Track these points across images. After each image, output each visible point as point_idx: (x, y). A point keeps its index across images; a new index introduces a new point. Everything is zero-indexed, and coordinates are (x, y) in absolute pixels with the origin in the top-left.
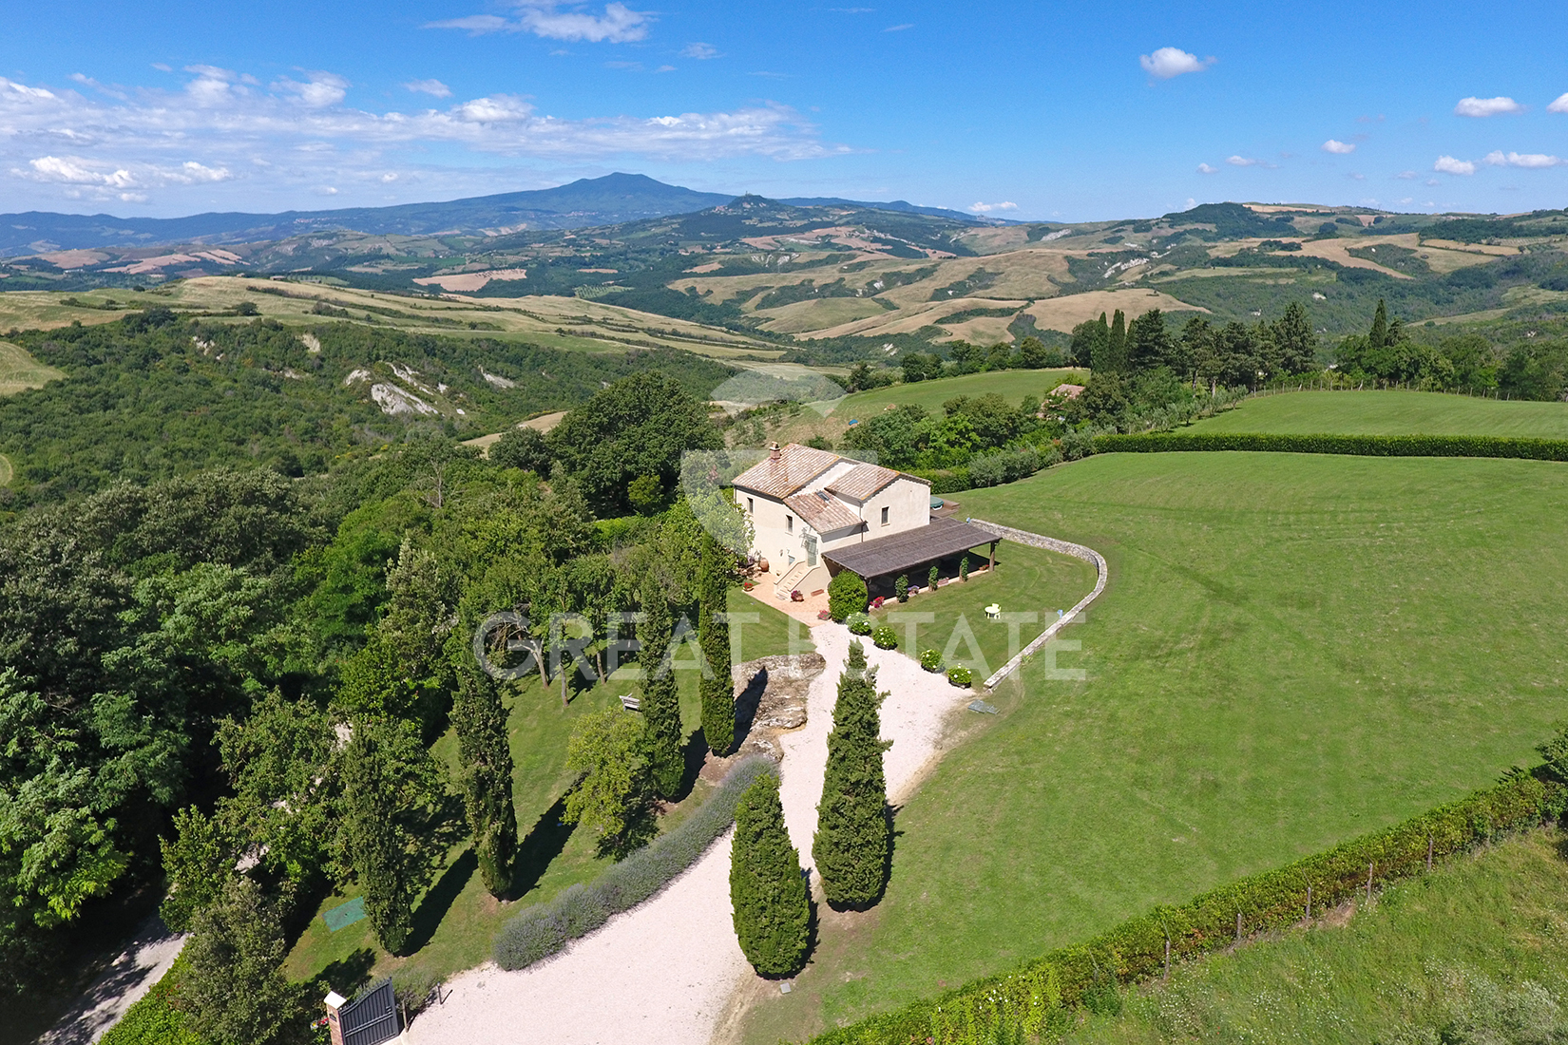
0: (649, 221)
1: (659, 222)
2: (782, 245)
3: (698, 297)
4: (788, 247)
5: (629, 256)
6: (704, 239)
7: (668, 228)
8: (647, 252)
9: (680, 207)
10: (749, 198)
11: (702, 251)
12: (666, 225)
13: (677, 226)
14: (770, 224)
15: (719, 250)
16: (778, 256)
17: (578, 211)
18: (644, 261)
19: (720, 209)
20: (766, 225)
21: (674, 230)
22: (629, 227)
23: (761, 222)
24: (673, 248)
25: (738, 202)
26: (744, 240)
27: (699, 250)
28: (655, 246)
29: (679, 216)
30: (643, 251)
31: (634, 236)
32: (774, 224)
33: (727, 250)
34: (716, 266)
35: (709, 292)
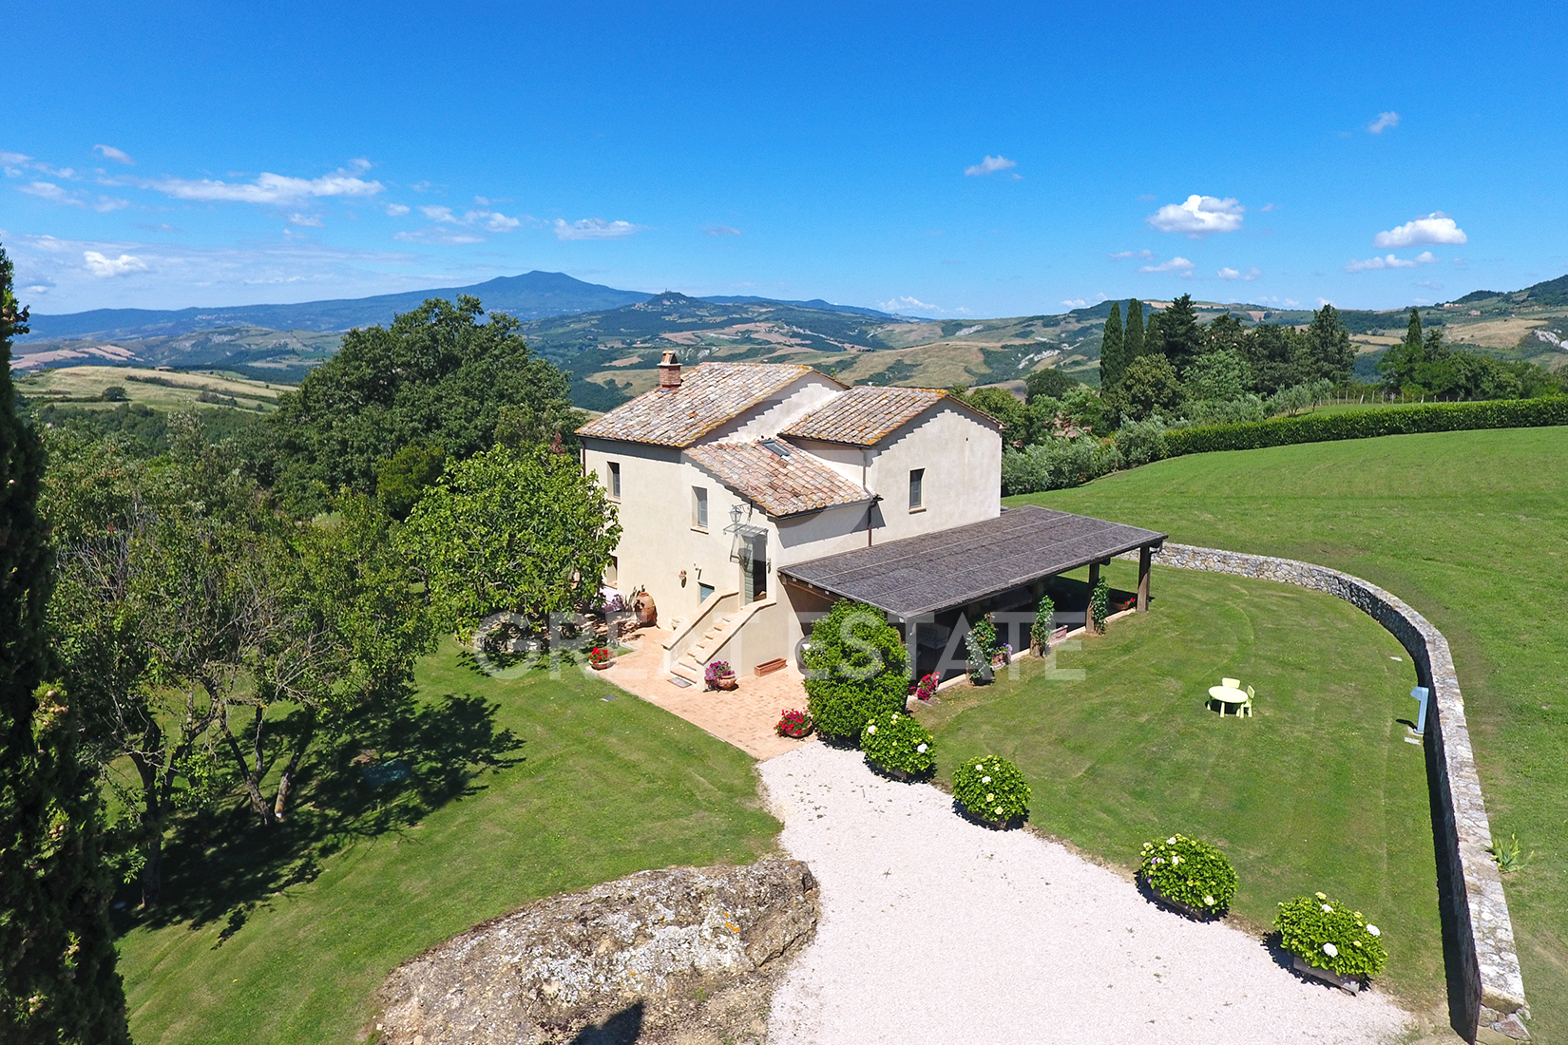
0: (568, 317)
1: (578, 318)
2: (702, 340)
3: (617, 389)
4: (708, 342)
5: (547, 351)
6: (623, 334)
7: (587, 324)
8: (566, 346)
9: (600, 304)
10: (668, 295)
11: (621, 346)
12: (585, 321)
13: (596, 322)
14: (690, 320)
15: (638, 345)
16: (698, 350)
18: (562, 356)
19: (639, 306)
20: (686, 321)
21: (593, 325)
22: (548, 323)
23: (681, 318)
24: (593, 343)
25: (657, 299)
26: (667, 335)
27: (618, 345)
28: (574, 341)
29: (599, 313)
30: (562, 346)
31: (552, 332)
32: (694, 320)
33: (647, 345)
34: (635, 360)
35: (629, 385)
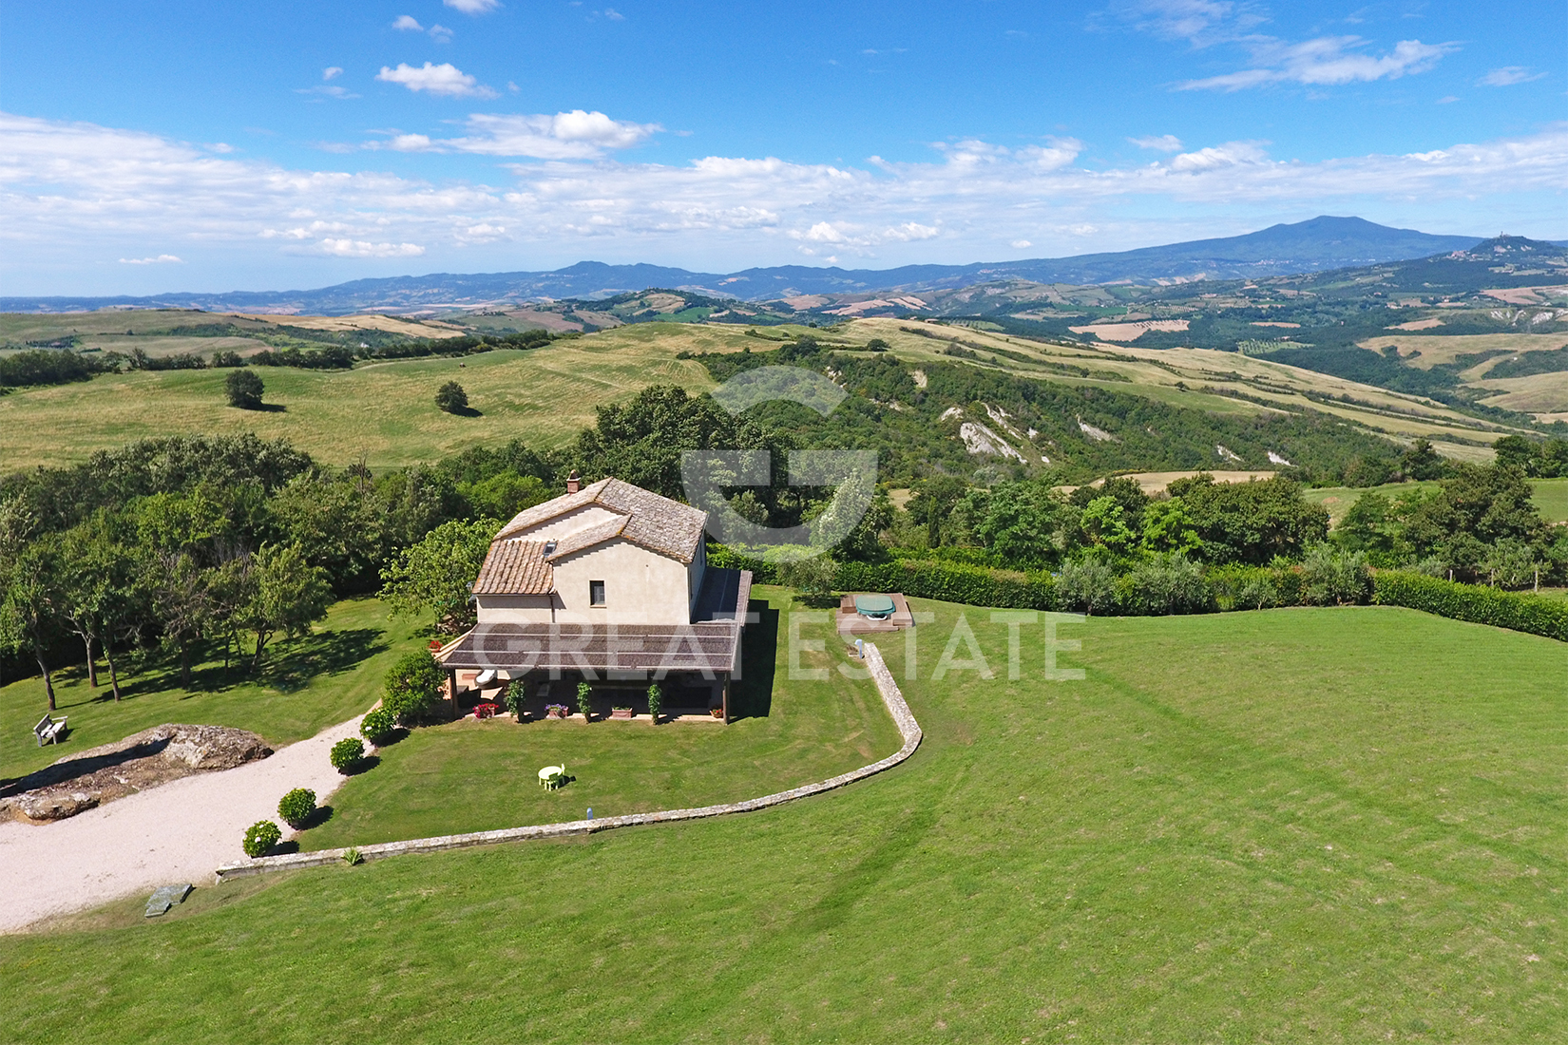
0: (1354, 269)
1: (1367, 271)
2: (1548, 299)
3: (1398, 358)
4: (1557, 302)
5: (1320, 308)
6: (1426, 290)
7: (1377, 278)
8: (1344, 304)
9: (1404, 253)
10: (1504, 241)
11: (1419, 304)
12: (1376, 274)
13: (1391, 275)
14: (1533, 272)
15: (1446, 303)
16: (1534, 313)
17: (1269, 259)
18: (1337, 315)
19: (1458, 254)
20: (1526, 273)
21: (1386, 279)
22: (1328, 276)
23: (1519, 269)
24: (1381, 300)
25: (1488, 245)
26: (1487, 292)
27: (1415, 303)
28: (1355, 298)
29: (1397, 263)
30: (1338, 303)
31: (1331, 286)
32: (1539, 272)
33: (1459, 304)
34: (1433, 323)
35: (1416, 354)
